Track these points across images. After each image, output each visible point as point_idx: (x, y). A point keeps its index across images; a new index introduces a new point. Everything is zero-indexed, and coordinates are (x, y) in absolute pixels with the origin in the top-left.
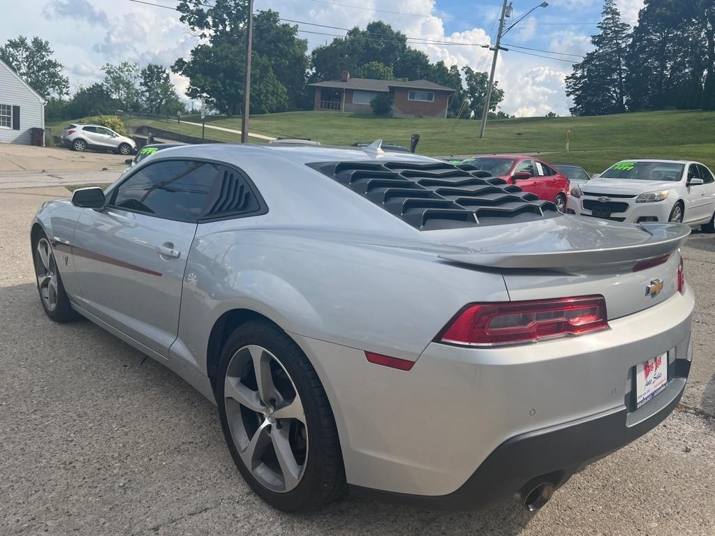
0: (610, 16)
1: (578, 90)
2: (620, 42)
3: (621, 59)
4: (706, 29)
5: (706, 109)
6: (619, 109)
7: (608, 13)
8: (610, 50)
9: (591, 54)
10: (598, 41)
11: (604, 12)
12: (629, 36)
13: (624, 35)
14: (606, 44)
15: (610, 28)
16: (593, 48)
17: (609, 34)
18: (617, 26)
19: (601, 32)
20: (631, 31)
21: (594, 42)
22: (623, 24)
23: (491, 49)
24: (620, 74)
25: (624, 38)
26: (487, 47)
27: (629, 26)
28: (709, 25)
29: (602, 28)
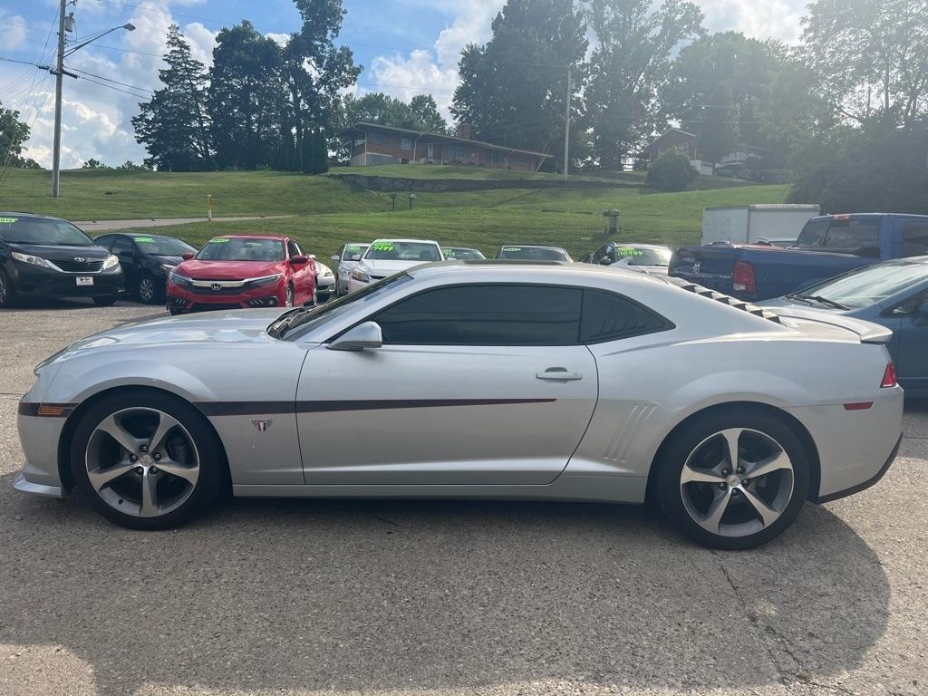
0: (177, 49)
1: (150, 136)
2: (194, 82)
3: (199, 104)
4: (289, 83)
5: (307, 172)
6: (207, 165)
7: (174, 45)
8: (183, 91)
9: (160, 92)
10: (167, 77)
11: (169, 42)
12: (204, 77)
13: (198, 75)
14: (176, 83)
15: (180, 64)
16: (163, 86)
17: (179, 71)
18: (187, 62)
19: (169, 67)
20: (206, 72)
21: (162, 78)
22: (196, 62)
23: (51, 72)
24: (201, 123)
25: (198, 78)
26: (47, 68)
27: (202, 65)
28: (291, 79)
29: (169, 62)
